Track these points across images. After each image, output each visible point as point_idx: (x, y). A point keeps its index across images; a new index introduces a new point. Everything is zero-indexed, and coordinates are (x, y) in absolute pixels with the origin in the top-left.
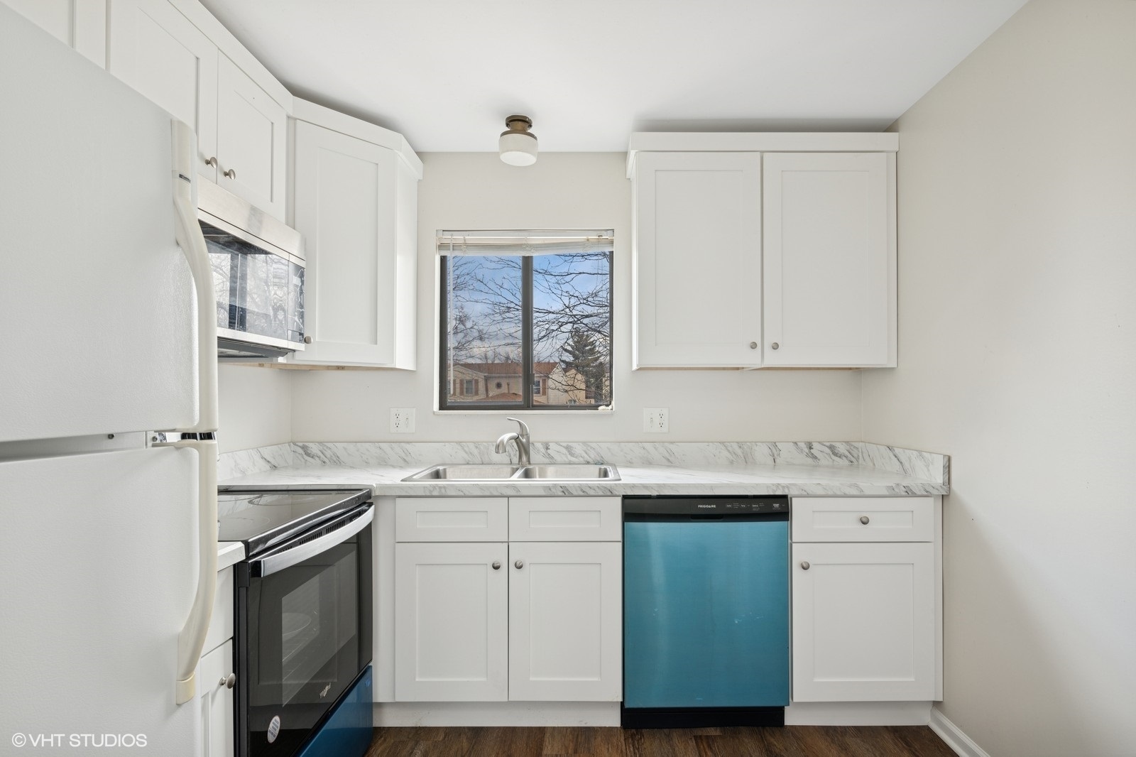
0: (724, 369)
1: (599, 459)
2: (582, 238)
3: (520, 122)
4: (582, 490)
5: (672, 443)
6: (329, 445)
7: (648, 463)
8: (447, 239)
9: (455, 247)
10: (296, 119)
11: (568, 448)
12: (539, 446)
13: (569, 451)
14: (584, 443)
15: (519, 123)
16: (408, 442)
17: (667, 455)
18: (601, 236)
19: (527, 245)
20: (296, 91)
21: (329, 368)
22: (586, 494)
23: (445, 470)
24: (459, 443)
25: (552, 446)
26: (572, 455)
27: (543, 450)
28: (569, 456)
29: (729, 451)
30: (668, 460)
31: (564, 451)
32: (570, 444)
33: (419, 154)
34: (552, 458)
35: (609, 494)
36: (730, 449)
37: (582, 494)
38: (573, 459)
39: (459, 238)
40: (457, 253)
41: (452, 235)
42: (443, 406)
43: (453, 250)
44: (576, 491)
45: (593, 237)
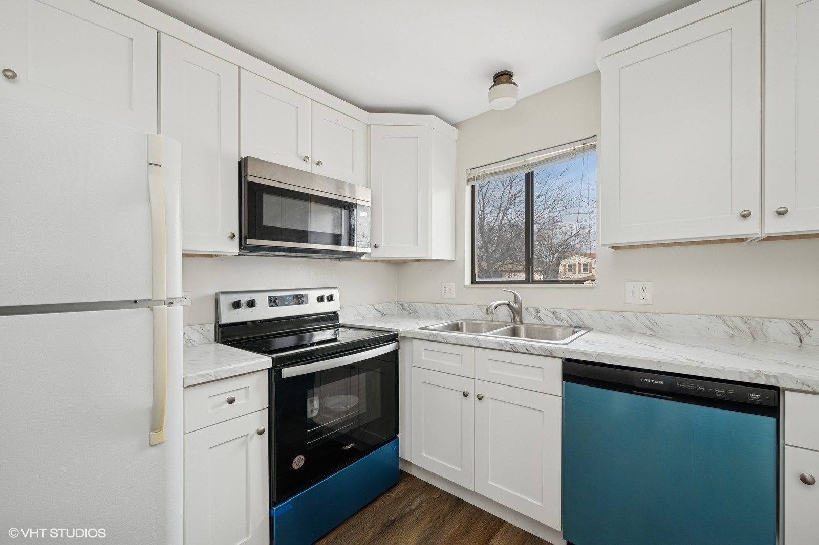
0: (723, 241)
1: (580, 323)
2: (569, 149)
3: (505, 76)
4: (526, 349)
5: (655, 314)
6: (412, 304)
7: (628, 330)
8: (474, 174)
9: (477, 178)
10: (370, 125)
11: (554, 313)
12: (532, 310)
13: (555, 316)
14: (568, 310)
15: (503, 77)
16: (451, 304)
17: (649, 325)
18: (586, 143)
19: (528, 165)
20: (370, 110)
21: (412, 261)
22: (529, 352)
23: (462, 323)
24: (478, 306)
25: (541, 310)
26: (558, 318)
27: (535, 314)
28: (555, 320)
29: (728, 325)
30: (651, 329)
31: (551, 315)
32: (555, 310)
33: (455, 125)
34: (542, 320)
35: (550, 355)
36: (730, 323)
37: (527, 352)
38: (559, 323)
39: (480, 172)
40: (479, 181)
41: (476, 171)
42: (473, 281)
43: (477, 180)
44: (522, 349)
45: (579, 146)
